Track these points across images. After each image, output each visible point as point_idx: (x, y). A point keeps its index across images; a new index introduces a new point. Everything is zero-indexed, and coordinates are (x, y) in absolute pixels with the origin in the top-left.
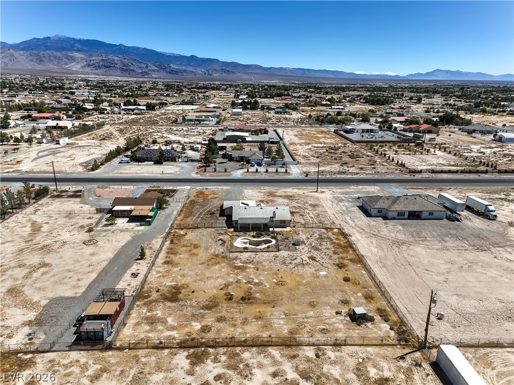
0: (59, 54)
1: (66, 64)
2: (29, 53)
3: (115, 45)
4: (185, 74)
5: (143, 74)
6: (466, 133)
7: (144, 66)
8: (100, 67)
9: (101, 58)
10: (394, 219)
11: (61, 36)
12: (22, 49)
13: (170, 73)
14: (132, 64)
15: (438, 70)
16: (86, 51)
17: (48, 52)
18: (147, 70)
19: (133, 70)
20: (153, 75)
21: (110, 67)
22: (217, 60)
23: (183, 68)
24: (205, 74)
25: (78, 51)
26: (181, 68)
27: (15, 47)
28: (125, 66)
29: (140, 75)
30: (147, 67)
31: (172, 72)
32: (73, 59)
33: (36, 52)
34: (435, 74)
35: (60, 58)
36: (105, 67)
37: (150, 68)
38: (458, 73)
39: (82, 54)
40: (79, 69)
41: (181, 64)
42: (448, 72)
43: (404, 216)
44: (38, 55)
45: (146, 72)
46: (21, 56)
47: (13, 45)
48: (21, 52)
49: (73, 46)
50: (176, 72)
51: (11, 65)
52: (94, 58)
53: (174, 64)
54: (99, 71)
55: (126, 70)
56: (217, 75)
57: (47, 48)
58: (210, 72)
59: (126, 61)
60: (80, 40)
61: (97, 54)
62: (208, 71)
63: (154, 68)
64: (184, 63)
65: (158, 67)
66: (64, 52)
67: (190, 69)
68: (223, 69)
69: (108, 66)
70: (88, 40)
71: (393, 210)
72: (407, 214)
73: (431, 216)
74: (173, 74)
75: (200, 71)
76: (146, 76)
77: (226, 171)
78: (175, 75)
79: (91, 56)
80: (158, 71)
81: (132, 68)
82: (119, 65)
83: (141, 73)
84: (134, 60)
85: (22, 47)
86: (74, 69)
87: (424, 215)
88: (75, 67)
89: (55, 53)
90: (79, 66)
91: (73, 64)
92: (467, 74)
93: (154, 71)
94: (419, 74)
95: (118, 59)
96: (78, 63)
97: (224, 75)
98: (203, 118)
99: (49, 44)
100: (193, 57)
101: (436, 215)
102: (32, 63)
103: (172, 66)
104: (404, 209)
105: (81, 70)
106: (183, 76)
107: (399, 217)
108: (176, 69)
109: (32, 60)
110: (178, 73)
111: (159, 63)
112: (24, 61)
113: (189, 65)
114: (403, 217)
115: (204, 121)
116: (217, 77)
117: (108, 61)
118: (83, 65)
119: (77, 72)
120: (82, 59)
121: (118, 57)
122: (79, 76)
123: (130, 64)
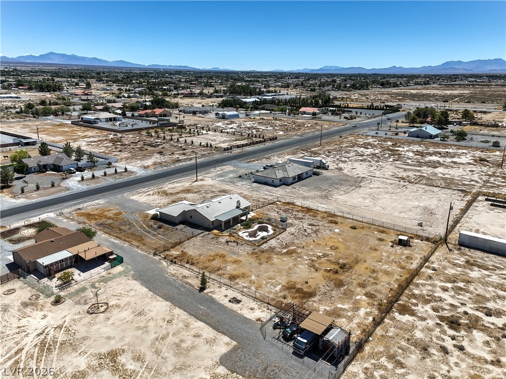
6: (192, 114)
15: (51, 53)
34: (49, 56)
38: (74, 57)
42: (63, 55)
73: (307, 176)
77: (53, 186)
92: (83, 59)
94: (31, 56)
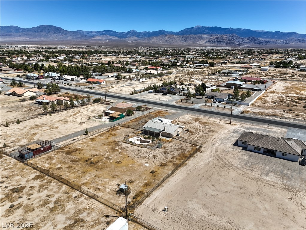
0: (195, 36)
1: (198, 41)
2: (182, 36)
3: (227, 29)
4: (268, 44)
5: (239, 45)
7: (241, 40)
8: (215, 42)
9: (216, 37)
10: (251, 151)
11: (199, 26)
12: (180, 35)
13: (257, 43)
14: (234, 39)
16: (210, 34)
17: (190, 35)
18: (242, 42)
19: (233, 43)
20: (245, 46)
21: (220, 41)
22: (296, 33)
23: (268, 40)
24: (283, 43)
25: (206, 33)
26: (266, 40)
27: (177, 34)
28: (229, 40)
29: (237, 46)
30: (243, 41)
31: (259, 43)
32: (202, 38)
33: (185, 36)
35: (195, 38)
36: (218, 42)
37: (245, 41)
39: (207, 35)
40: (204, 43)
41: (267, 38)
43: (260, 150)
44: (185, 37)
45: (241, 44)
46: (178, 38)
47: (176, 33)
48: (178, 36)
49: (204, 31)
50: (262, 43)
51: (173, 43)
52: (212, 37)
53: (261, 37)
54: (214, 44)
55: (229, 43)
56: (293, 44)
57: (191, 33)
58: (288, 42)
59: (230, 37)
60: (208, 27)
61: (215, 35)
62: (286, 41)
63: (248, 41)
64: (270, 37)
65: (250, 40)
66: (198, 35)
67: (273, 40)
68: (298, 40)
69: (219, 41)
70: (213, 27)
71: (251, 144)
72: (262, 150)
73: (284, 157)
74: (259, 44)
75: (280, 41)
76: (240, 46)
78: (261, 45)
79: (212, 36)
80: (249, 43)
81: (233, 42)
82: (226, 40)
83: (238, 44)
84: (236, 37)
85: (180, 33)
86: (201, 44)
87: (278, 154)
88: (202, 42)
89: (194, 35)
90: (204, 42)
91: (201, 41)
93: (247, 43)
95: (226, 36)
96: (204, 40)
97: (299, 43)
98: (233, 72)
99: (192, 31)
100: (277, 33)
101: (288, 156)
102: (182, 41)
103: (260, 39)
104: (260, 146)
105: (205, 44)
106: (266, 45)
107: (255, 151)
108: (263, 41)
109: (182, 40)
110: (263, 43)
111: (251, 38)
112: (179, 40)
113: (273, 37)
114: (258, 151)
115: (233, 73)
116: (293, 45)
117: (220, 38)
118: (206, 41)
119: (202, 46)
120: (206, 38)
121: (226, 35)
122: (202, 47)
123: (233, 39)
